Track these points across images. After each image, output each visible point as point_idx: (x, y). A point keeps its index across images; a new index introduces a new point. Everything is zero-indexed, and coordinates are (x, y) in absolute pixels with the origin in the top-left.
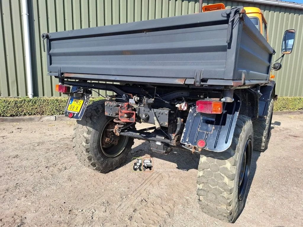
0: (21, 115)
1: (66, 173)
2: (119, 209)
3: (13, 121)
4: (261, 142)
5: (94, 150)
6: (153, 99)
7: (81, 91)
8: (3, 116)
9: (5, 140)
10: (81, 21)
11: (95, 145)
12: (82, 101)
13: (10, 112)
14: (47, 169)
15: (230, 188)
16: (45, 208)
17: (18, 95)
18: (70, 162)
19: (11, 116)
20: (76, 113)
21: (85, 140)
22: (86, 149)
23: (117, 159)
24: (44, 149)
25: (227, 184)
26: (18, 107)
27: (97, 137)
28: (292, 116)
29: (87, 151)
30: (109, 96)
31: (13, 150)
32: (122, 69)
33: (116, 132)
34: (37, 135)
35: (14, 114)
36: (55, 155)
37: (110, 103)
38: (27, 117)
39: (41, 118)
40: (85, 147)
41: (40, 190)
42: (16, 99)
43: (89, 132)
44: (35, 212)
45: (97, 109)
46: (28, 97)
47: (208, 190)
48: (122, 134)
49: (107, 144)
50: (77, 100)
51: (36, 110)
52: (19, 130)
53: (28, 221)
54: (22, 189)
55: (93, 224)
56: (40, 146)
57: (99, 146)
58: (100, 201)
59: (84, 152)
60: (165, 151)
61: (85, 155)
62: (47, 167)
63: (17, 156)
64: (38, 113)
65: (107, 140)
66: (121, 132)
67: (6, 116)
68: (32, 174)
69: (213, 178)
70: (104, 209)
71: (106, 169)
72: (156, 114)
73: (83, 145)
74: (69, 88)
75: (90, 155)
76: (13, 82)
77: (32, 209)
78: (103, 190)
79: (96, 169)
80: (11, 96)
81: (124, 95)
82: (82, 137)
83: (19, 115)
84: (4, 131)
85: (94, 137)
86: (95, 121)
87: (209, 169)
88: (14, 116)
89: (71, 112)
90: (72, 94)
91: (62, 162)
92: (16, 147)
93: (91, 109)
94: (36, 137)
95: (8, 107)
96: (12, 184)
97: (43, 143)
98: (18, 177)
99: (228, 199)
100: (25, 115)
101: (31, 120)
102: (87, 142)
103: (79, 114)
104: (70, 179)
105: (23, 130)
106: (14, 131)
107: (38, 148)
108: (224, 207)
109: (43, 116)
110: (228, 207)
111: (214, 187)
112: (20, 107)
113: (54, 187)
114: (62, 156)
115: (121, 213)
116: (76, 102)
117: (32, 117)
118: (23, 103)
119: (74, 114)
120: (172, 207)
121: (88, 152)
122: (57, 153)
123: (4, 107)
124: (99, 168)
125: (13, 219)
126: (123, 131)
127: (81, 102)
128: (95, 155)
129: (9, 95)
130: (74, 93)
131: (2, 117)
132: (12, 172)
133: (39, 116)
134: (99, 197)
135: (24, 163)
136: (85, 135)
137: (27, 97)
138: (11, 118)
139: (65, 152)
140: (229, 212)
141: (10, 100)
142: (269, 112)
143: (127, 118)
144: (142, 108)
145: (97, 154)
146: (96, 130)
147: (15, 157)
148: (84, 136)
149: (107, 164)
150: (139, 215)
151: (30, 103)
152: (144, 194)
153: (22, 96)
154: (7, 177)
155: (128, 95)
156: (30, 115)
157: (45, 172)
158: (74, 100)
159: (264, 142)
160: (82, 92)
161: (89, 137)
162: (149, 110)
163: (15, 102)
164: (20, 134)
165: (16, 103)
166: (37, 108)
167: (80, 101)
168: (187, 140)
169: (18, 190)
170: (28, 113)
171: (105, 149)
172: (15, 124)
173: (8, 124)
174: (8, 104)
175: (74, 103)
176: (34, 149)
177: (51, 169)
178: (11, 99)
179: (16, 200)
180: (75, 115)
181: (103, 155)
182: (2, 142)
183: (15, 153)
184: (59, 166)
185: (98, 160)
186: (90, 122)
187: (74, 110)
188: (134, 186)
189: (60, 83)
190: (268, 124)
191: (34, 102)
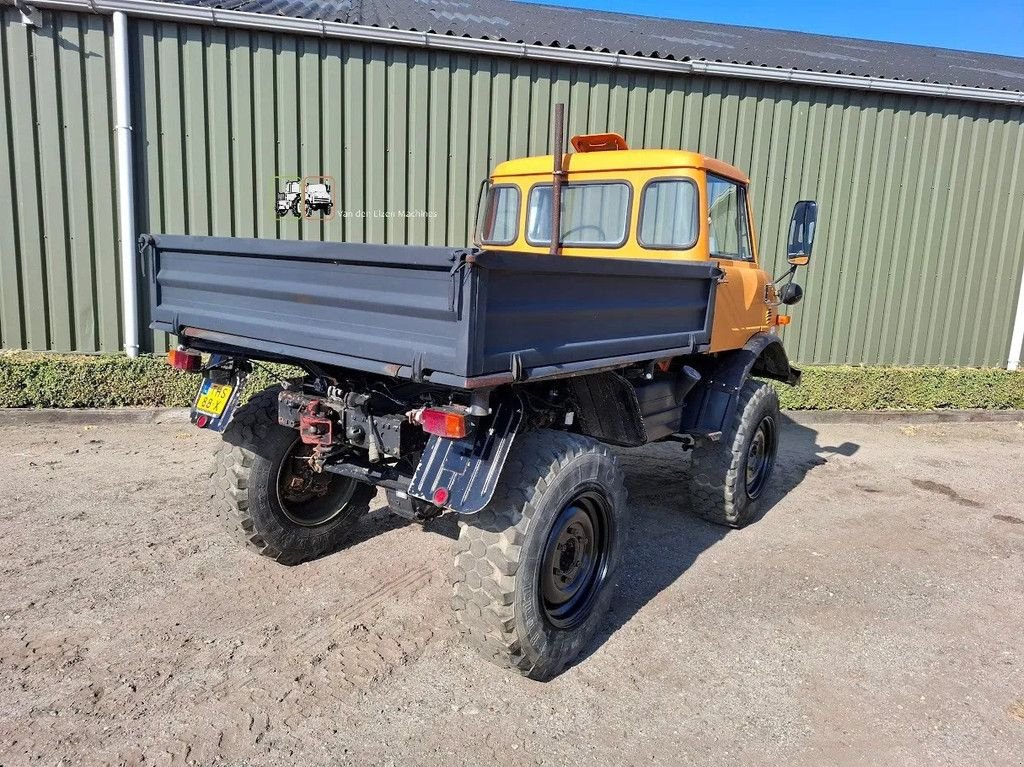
0: (103, 404)
1: (194, 562)
2: (298, 643)
3: (81, 420)
4: (723, 502)
5: (258, 504)
6: (367, 397)
7: (228, 365)
8: (55, 406)
9: (58, 473)
10: (276, 144)
11: (263, 492)
12: (230, 389)
13: (73, 395)
14: (151, 550)
15: (503, 592)
16: (134, 632)
17: (97, 348)
18: (212, 534)
19: (76, 406)
20: (214, 416)
21: (237, 481)
22: (239, 503)
23: (324, 530)
24: (152, 501)
25: (499, 583)
26: (94, 383)
27: (266, 474)
28: (909, 428)
29: (241, 506)
30: (287, 380)
31: (74, 501)
32: (295, 333)
33: (314, 463)
34: (141, 461)
35: (85, 401)
36: (178, 516)
37: (289, 396)
38: (120, 409)
39: (156, 414)
40: (235, 498)
41: (126, 595)
42: (93, 358)
43: (245, 462)
44: (108, 638)
45: (270, 406)
46: (125, 356)
47: (468, 596)
48: (328, 468)
49: (297, 492)
50: (219, 386)
51: (145, 391)
52: (95, 446)
53: (91, 655)
54: (87, 592)
55: (231, 667)
56: (143, 491)
57: (271, 497)
58: (259, 626)
59: (234, 509)
60: (416, 514)
61: (237, 518)
62: (152, 544)
63: (82, 516)
64: (149, 398)
65: (295, 481)
66: (325, 464)
67: (64, 407)
68: (113, 559)
69: (475, 570)
70: (262, 641)
71: (293, 555)
72: (378, 427)
73: (231, 494)
74: (198, 359)
75: (249, 516)
76: (84, 313)
77: (105, 634)
78: (274, 604)
79: (265, 553)
80: (78, 351)
81: (318, 380)
82: (230, 473)
83: (96, 405)
84: (55, 447)
85: (259, 473)
86: (263, 436)
87: (469, 552)
88: (84, 406)
89: (204, 413)
90: (205, 373)
91: (191, 534)
92: (82, 491)
93: (257, 405)
94: (139, 466)
95: (69, 382)
96: (64, 580)
97: (152, 484)
98: (81, 565)
99: (503, 616)
100: (114, 403)
101: (129, 418)
102: (241, 484)
103: (220, 418)
104: (201, 575)
105: (104, 446)
106: (82, 449)
107: (137, 496)
108: (498, 634)
109: (162, 407)
110: (508, 635)
111: (476, 591)
112: (102, 383)
113: (160, 591)
114: (194, 518)
115: (299, 650)
116: (216, 390)
117: (132, 409)
118: (109, 371)
119: (210, 418)
120: (421, 645)
121: (245, 510)
122: (184, 510)
123: (60, 380)
124: (272, 550)
125: (59, 650)
126: (331, 461)
127: (227, 389)
128: (263, 519)
129: (73, 348)
130: (211, 369)
131: (51, 409)
132: (68, 553)
133: (152, 408)
134: (260, 616)
135: (100, 532)
136: (238, 468)
137: (121, 353)
138: (77, 411)
139: (204, 509)
140: (507, 645)
141: (73, 364)
142: (743, 420)
143: (316, 433)
144: (352, 414)
145: (268, 516)
146: (267, 458)
147: (77, 518)
148: (234, 471)
149: (295, 543)
150: (339, 656)
151: (129, 373)
152: (368, 617)
153: (108, 350)
154: (54, 563)
155: (327, 379)
156: (128, 404)
157: (146, 557)
158: (213, 384)
159: (733, 502)
160: (231, 367)
161: (246, 473)
162: (363, 417)
163: (87, 368)
164: (97, 458)
165: (90, 372)
166: (145, 387)
167: (224, 387)
168: (420, 489)
169: (76, 594)
170: (123, 400)
171: (289, 505)
172: (86, 428)
173: (66, 427)
174: (68, 372)
175: (211, 392)
176: (126, 499)
177: (161, 549)
178: (78, 360)
179: (71, 613)
180: (212, 421)
181: (282, 519)
182: (47, 477)
183: (79, 508)
184: (183, 544)
185: (270, 531)
186: (250, 437)
187: (211, 409)
188: (350, 596)
189: (181, 346)
190: (740, 454)
191: (138, 371)
